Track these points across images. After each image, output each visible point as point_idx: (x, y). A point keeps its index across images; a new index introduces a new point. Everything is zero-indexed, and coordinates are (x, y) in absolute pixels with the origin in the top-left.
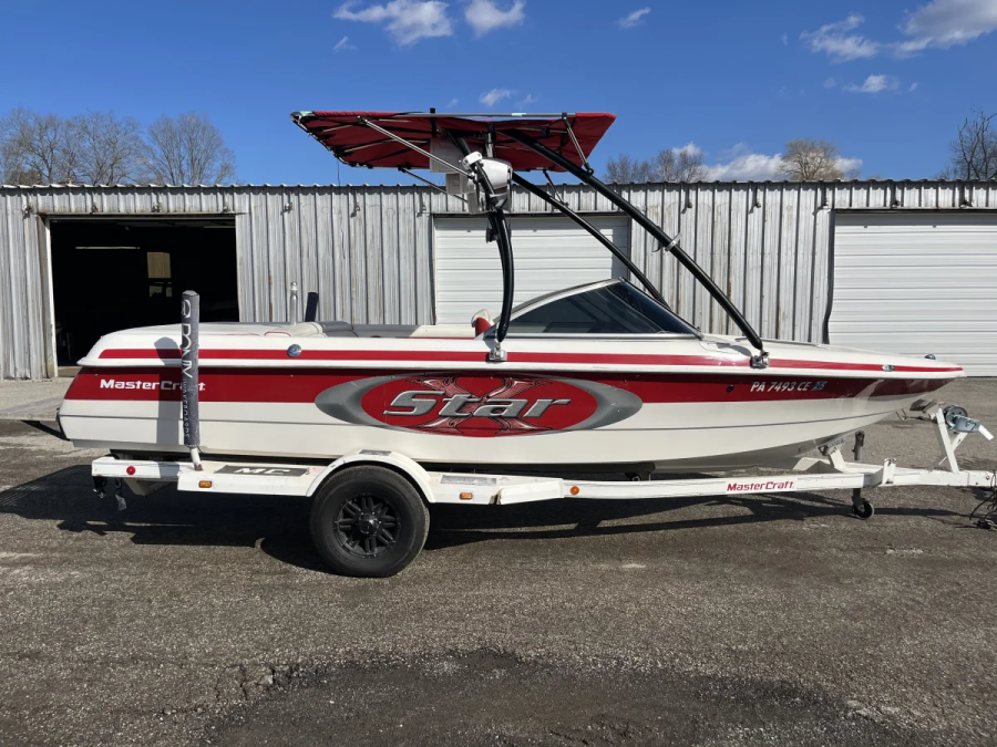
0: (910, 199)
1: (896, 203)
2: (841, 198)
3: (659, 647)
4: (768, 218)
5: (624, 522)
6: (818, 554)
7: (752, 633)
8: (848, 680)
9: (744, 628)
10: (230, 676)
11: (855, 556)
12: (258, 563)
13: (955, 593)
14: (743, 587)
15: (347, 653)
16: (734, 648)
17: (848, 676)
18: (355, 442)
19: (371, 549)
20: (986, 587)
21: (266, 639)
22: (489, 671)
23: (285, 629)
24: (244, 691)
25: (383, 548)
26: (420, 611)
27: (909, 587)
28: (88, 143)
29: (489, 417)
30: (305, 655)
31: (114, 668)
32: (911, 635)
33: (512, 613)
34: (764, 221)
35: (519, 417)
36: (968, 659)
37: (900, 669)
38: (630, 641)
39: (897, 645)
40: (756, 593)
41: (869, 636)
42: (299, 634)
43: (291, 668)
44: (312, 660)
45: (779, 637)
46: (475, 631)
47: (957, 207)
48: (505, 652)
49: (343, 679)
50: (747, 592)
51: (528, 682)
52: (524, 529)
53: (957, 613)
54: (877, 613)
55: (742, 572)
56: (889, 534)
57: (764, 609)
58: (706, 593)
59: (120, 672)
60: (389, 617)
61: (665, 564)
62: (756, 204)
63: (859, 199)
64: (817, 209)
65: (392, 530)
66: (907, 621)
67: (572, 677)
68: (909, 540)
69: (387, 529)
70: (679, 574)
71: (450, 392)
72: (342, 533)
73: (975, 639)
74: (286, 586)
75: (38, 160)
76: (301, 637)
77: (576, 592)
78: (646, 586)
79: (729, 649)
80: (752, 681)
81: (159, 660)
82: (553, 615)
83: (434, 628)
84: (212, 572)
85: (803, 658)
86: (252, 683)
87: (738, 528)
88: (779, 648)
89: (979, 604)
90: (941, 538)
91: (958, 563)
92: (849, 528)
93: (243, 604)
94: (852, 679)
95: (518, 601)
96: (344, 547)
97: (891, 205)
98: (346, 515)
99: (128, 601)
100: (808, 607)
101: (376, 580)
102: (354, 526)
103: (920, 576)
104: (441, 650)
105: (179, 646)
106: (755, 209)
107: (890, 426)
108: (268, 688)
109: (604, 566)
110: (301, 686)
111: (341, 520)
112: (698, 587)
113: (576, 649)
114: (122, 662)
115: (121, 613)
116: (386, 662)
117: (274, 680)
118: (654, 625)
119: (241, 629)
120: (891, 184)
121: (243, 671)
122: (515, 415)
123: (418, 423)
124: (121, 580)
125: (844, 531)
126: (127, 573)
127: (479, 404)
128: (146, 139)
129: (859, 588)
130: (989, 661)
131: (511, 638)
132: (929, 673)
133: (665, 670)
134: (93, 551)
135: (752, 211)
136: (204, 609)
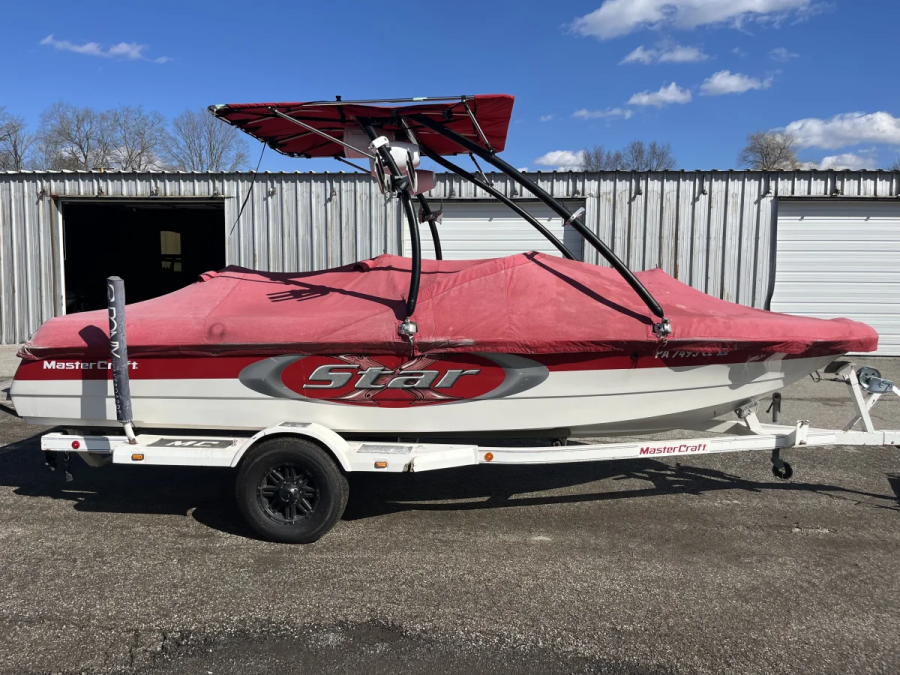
0: (850, 188)
1: (837, 191)
2: (784, 187)
3: (545, 623)
4: (714, 204)
5: (544, 494)
6: (724, 532)
7: (641, 613)
8: (725, 666)
9: (635, 606)
10: (123, 641)
11: (760, 534)
12: (187, 526)
13: (852, 576)
14: (642, 563)
15: (240, 621)
16: (619, 628)
17: (726, 662)
18: (277, 415)
19: (291, 517)
20: (885, 571)
21: (168, 604)
22: (372, 644)
23: (190, 594)
24: (132, 656)
25: (302, 517)
26: (324, 578)
27: (807, 568)
28: (119, 134)
29: (404, 389)
30: (200, 623)
31: (21, 627)
32: (799, 619)
33: (411, 584)
34: (710, 207)
35: (431, 387)
36: (852, 647)
37: (780, 656)
38: (517, 618)
39: (783, 629)
40: (654, 569)
41: (757, 619)
42: (201, 600)
43: (182, 635)
44: (205, 628)
45: (666, 618)
46: (370, 602)
47: (894, 196)
48: (393, 625)
49: (229, 649)
50: (645, 568)
51: (405, 658)
53: (851, 597)
54: (770, 594)
55: (646, 548)
56: (798, 512)
57: (659, 587)
58: (606, 569)
59: (26, 631)
60: (292, 585)
61: (573, 538)
62: (702, 192)
63: (801, 188)
64: (761, 197)
65: (311, 501)
66: (798, 604)
67: (452, 654)
68: (820, 518)
69: (306, 499)
70: (583, 549)
71: (364, 366)
72: (265, 499)
73: (861, 627)
74: (206, 550)
75: (76, 148)
76: (202, 603)
77: (479, 564)
78: (547, 561)
79: (614, 629)
80: (629, 662)
81: (64, 620)
82: (450, 587)
83: (332, 597)
84: (142, 534)
85: (685, 641)
86: (141, 649)
87: (652, 502)
88: (664, 629)
89: (874, 588)
90: (850, 518)
91: (862, 544)
92: (760, 505)
93: (159, 567)
94: (729, 665)
95: (420, 571)
96: (265, 512)
97: (831, 193)
98: (270, 482)
99: (56, 559)
100: (703, 586)
101: (293, 546)
102: (277, 493)
103: (821, 557)
104: (331, 621)
105: (86, 608)
106: (702, 196)
107: (820, 404)
108: (154, 655)
109: (512, 538)
110: (187, 655)
111: (265, 486)
112: (599, 561)
113: (462, 624)
114: (30, 622)
115: (45, 571)
116: (275, 632)
117: (163, 647)
118: (545, 602)
119: (148, 593)
120: (831, 175)
121: (137, 636)
122: (427, 386)
123: (336, 396)
124: (56, 539)
125: (754, 508)
126: (64, 532)
127: (393, 375)
128: (170, 130)
129: (757, 567)
130: (873, 651)
131: (403, 610)
132: (810, 661)
133: (544, 650)
134: (42, 509)
135: (698, 199)
136: (121, 571)
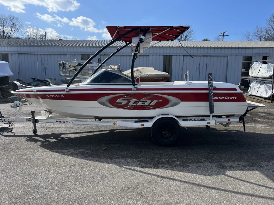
52: (128, 130)
